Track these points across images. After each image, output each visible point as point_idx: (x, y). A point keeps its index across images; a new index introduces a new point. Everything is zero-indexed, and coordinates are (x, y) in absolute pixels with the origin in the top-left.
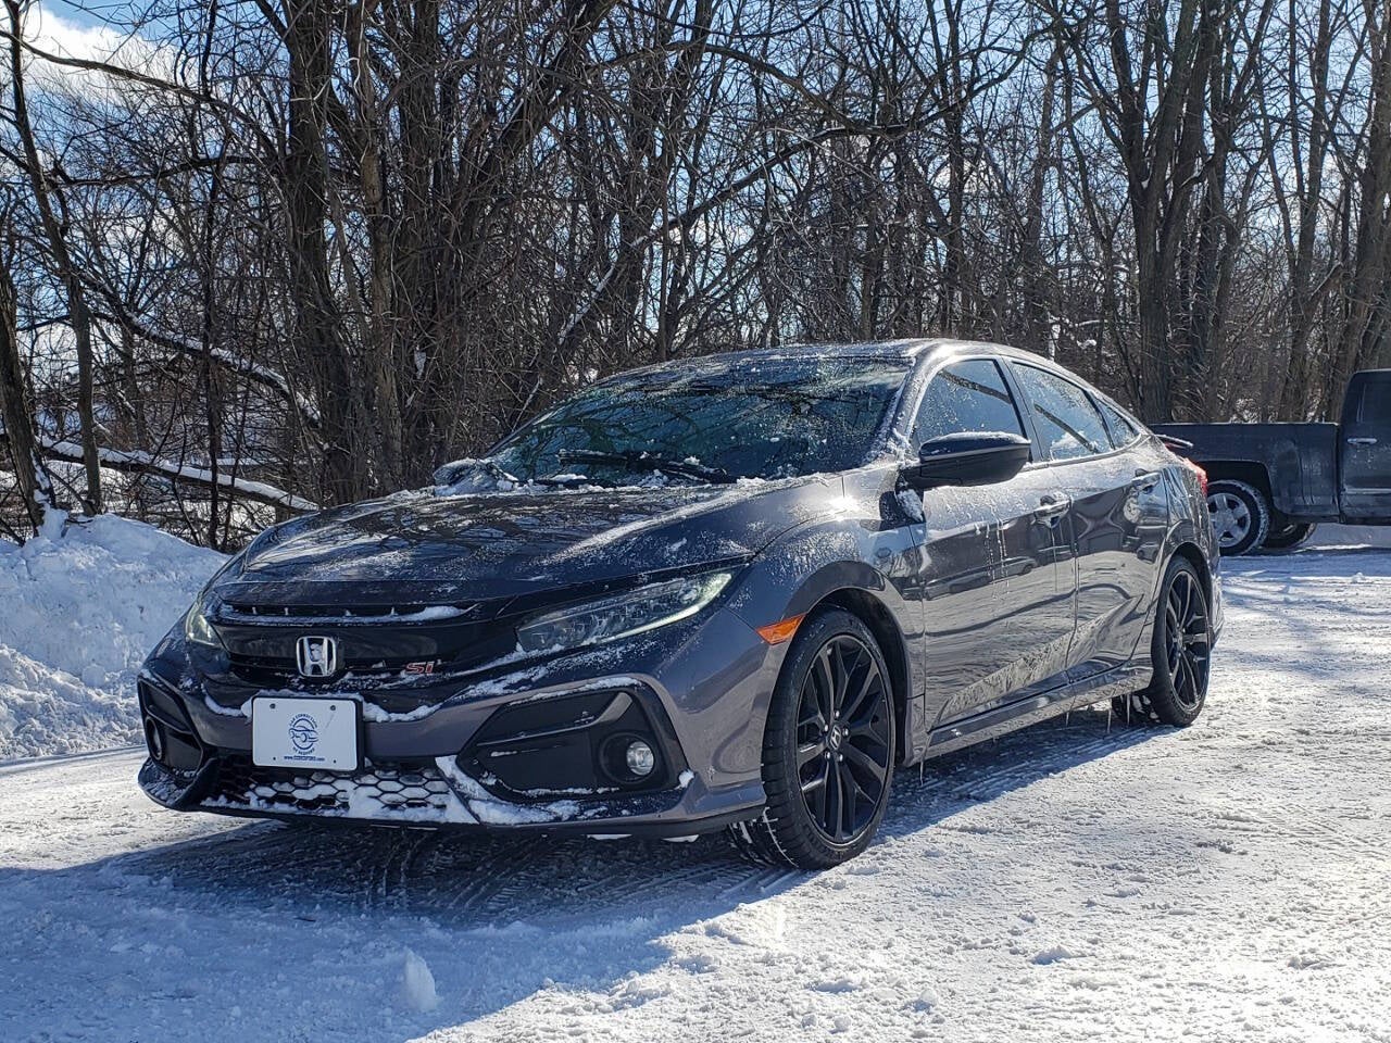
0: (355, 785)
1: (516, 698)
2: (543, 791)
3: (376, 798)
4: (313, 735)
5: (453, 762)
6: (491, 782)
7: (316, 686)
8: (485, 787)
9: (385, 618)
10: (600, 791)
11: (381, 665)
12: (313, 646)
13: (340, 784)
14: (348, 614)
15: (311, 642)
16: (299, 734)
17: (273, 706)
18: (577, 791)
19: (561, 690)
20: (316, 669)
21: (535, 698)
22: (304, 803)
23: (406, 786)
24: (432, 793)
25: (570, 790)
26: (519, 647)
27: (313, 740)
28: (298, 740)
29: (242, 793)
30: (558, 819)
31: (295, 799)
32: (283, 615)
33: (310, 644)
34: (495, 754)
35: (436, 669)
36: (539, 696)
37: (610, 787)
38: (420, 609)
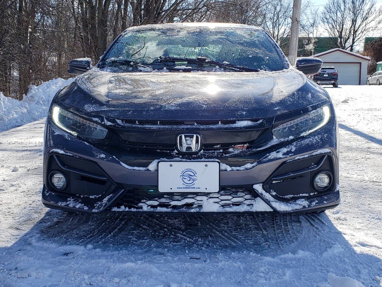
0: (207, 198)
1: (289, 158)
2: (291, 196)
3: (217, 203)
4: (194, 177)
5: (261, 186)
6: (274, 194)
7: (189, 156)
8: (272, 195)
9: (217, 126)
10: (312, 194)
11: (219, 146)
12: (187, 138)
13: (199, 198)
14: (196, 124)
15: (186, 137)
16: (186, 177)
17: (171, 165)
18: (304, 195)
19: (306, 155)
20: (189, 148)
21: (296, 158)
22: (175, 207)
23: (234, 197)
24: (246, 200)
25: (301, 195)
26: (274, 137)
27: (194, 180)
28: (185, 181)
29: (137, 204)
30: (304, 207)
31: (170, 205)
32: (157, 124)
33: (185, 137)
34: (274, 182)
35: (248, 148)
36: (298, 158)
37: (314, 192)
38: (234, 122)
